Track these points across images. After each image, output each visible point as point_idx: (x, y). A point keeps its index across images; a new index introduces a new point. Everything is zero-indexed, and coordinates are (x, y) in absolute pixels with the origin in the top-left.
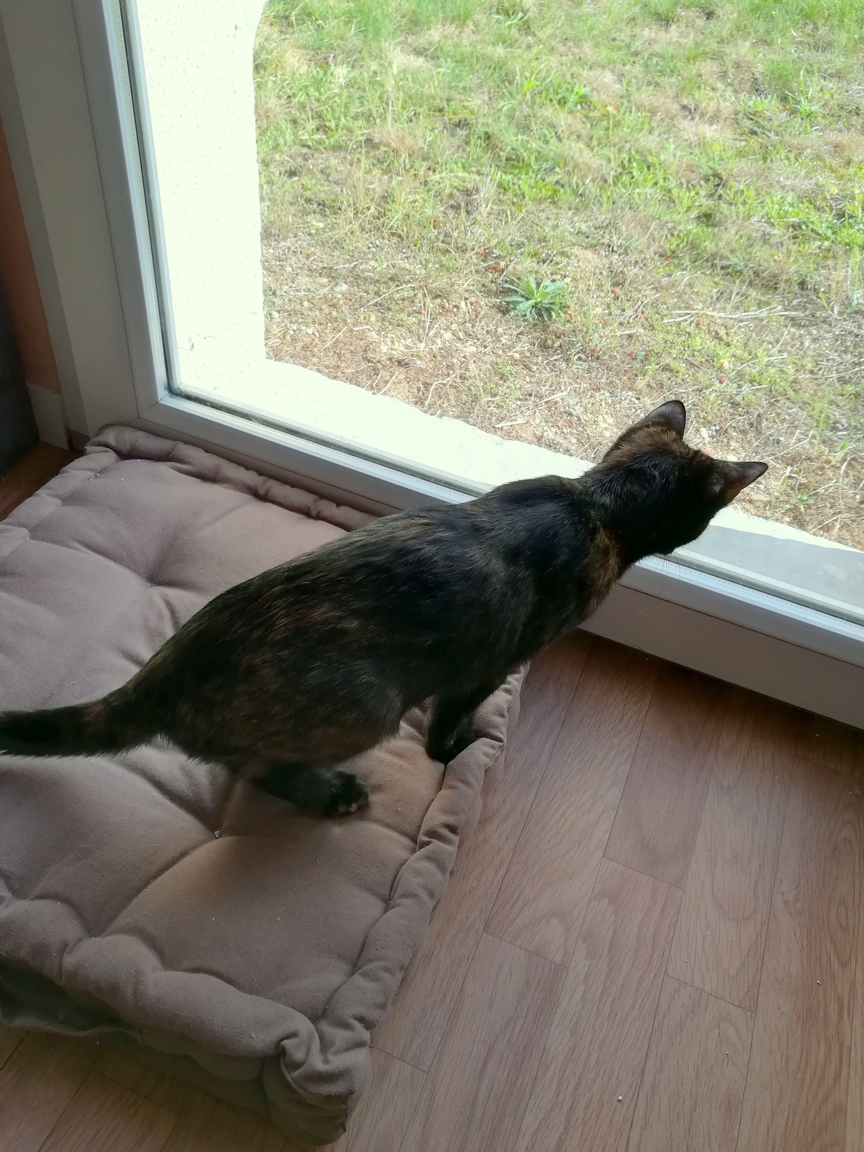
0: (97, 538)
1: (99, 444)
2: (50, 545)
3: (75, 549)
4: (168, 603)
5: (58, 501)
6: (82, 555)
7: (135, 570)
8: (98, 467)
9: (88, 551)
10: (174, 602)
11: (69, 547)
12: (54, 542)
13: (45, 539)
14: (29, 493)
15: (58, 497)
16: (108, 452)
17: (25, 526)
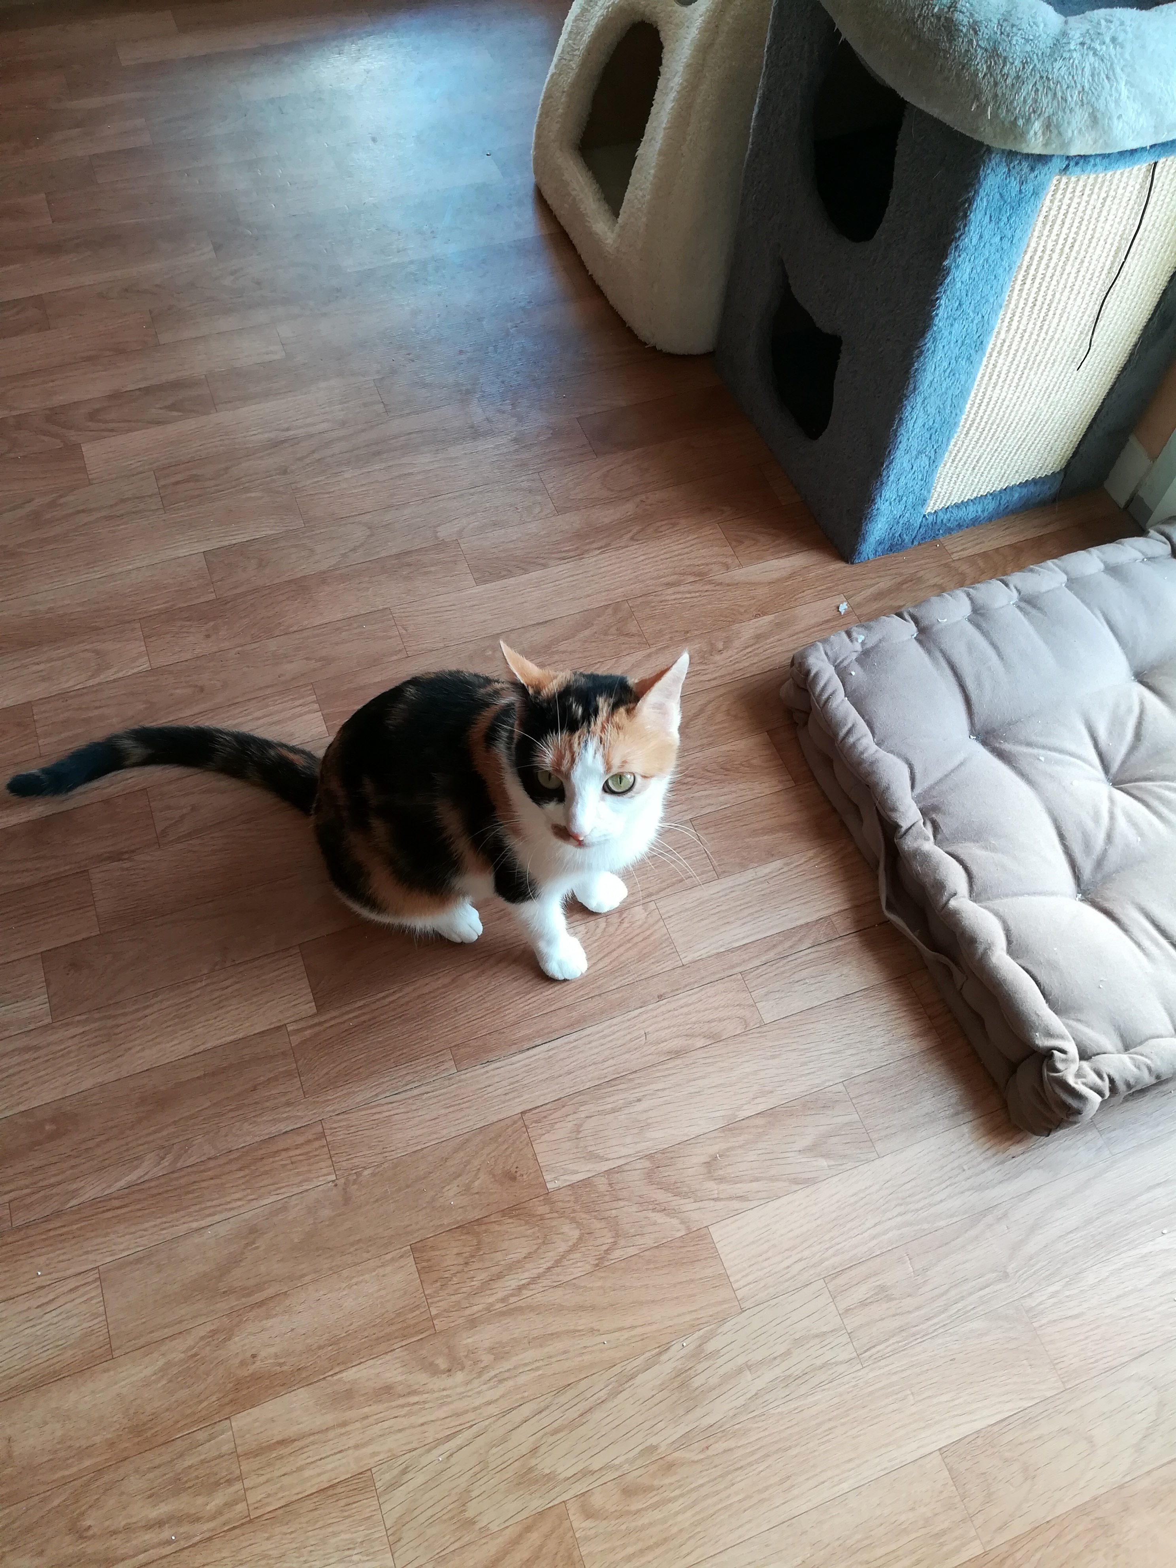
0: (1118, 617)
1: (1163, 534)
2: (1079, 601)
3: (1096, 616)
4: (1142, 704)
5: (1102, 566)
6: (1100, 625)
7: (1130, 660)
8: (1150, 554)
9: (1105, 623)
10: (1148, 706)
11: (1092, 612)
12: (1083, 601)
13: (1076, 594)
14: (1084, 548)
15: (1105, 563)
16: (1165, 543)
17: (1066, 573)
